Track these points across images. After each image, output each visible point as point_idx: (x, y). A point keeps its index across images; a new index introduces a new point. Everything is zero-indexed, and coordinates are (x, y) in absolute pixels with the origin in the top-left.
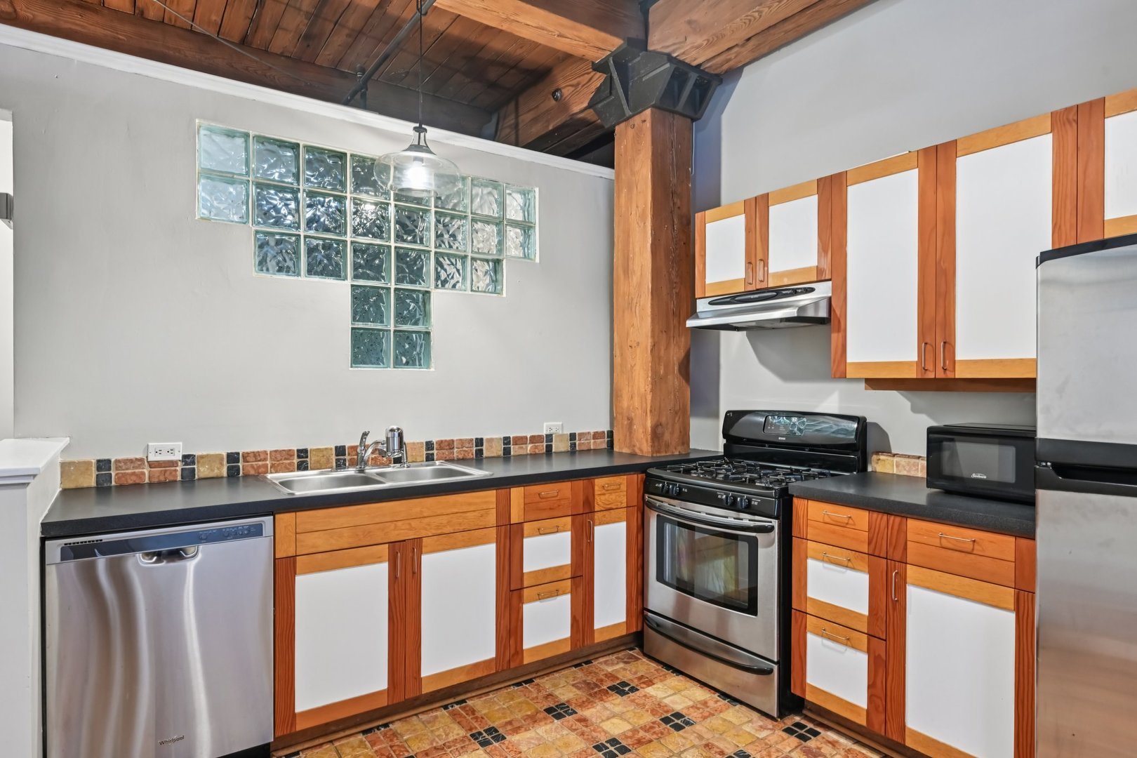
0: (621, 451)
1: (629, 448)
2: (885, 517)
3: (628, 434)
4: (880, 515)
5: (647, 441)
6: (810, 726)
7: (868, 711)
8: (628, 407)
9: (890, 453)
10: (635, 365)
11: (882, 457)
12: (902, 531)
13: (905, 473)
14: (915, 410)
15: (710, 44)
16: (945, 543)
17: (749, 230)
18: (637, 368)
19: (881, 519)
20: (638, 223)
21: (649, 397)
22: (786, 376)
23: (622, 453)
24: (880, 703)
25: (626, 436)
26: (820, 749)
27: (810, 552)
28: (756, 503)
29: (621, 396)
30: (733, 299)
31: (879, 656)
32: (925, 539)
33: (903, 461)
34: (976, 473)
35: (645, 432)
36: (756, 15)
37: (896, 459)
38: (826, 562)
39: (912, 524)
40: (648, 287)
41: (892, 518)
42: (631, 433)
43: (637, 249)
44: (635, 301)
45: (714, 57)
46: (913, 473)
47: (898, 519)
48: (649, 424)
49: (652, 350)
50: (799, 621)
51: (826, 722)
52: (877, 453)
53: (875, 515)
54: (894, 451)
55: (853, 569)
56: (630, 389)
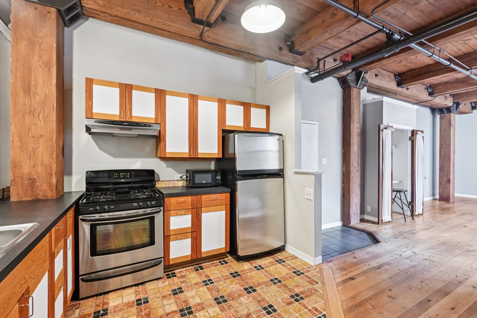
0: (20, 200)
1: (30, 197)
2: (196, 196)
3: (30, 189)
4: (195, 196)
5: (52, 190)
6: (170, 273)
7: (191, 255)
8: (30, 173)
9: (160, 181)
10: (38, 148)
11: (159, 182)
12: (201, 199)
13: (167, 186)
14: (168, 167)
15: (104, 6)
16: (211, 199)
17: (121, 96)
18: (41, 149)
19: (194, 197)
20: (41, 67)
21: (54, 166)
22: (114, 156)
23: (21, 202)
24: (195, 250)
25: (27, 190)
26: (181, 275)
27: (171, 214)
28: (154, 203)
29: (21, 166)
30: (113, 122)
31: (195, 237)
32: (207, 199)
33: (167, 182)
34: (203, 181)
35: (50, 185)
36: (133, 14)
37: (164, 182)
38: (178, 216)
39: (203, 196)
40: (53, 105)
41: (198, 196)
42: (32, 188)
43: (40, 81)
44: (38, 111)
45: (96, 10)
46: (170, 186)
47: (199, 196)
48: (54, 180)
49: (56, 140)
50: (167, 240)
51: (172, 269)
52: (158, 181)
53: (193, 197)
54: (161, 180)
55: (187, 214)
56: (32, 162)
